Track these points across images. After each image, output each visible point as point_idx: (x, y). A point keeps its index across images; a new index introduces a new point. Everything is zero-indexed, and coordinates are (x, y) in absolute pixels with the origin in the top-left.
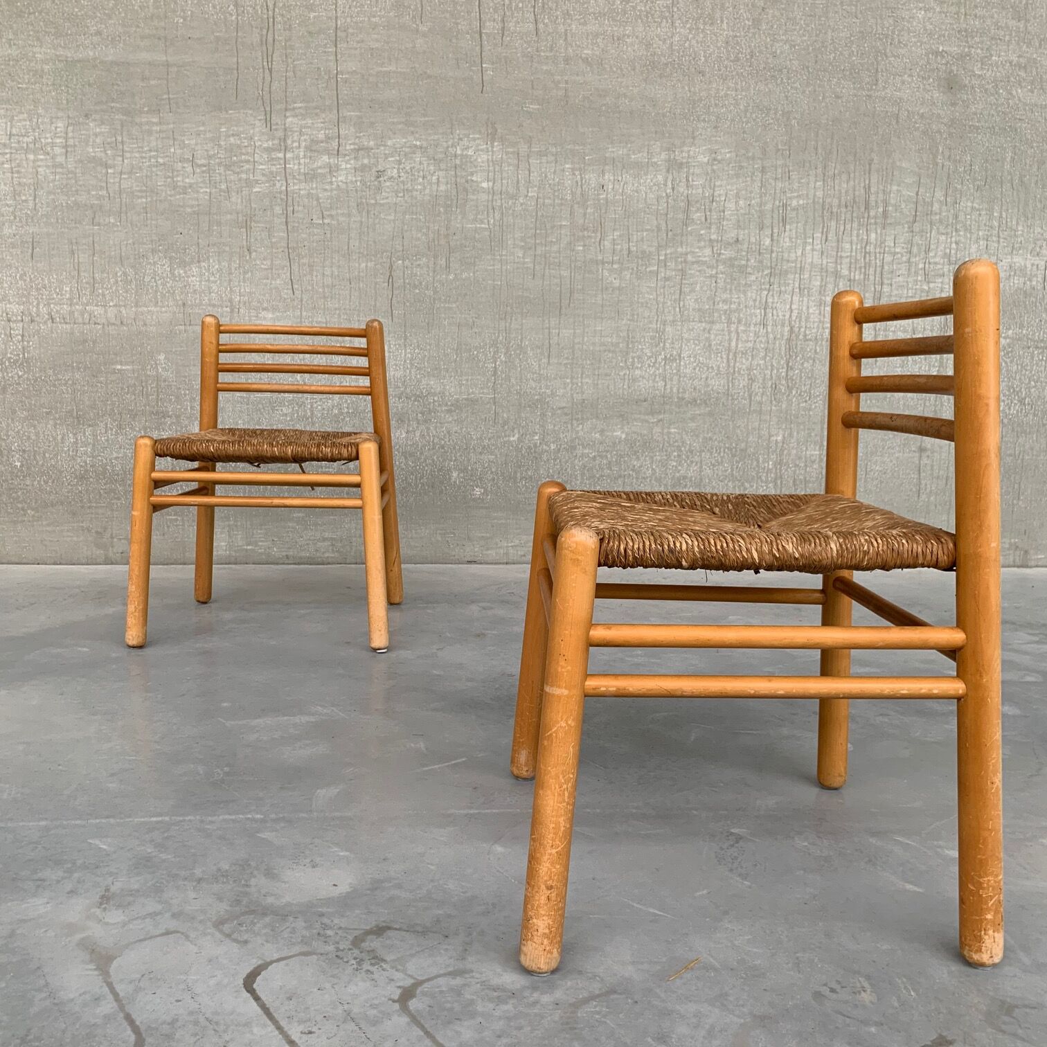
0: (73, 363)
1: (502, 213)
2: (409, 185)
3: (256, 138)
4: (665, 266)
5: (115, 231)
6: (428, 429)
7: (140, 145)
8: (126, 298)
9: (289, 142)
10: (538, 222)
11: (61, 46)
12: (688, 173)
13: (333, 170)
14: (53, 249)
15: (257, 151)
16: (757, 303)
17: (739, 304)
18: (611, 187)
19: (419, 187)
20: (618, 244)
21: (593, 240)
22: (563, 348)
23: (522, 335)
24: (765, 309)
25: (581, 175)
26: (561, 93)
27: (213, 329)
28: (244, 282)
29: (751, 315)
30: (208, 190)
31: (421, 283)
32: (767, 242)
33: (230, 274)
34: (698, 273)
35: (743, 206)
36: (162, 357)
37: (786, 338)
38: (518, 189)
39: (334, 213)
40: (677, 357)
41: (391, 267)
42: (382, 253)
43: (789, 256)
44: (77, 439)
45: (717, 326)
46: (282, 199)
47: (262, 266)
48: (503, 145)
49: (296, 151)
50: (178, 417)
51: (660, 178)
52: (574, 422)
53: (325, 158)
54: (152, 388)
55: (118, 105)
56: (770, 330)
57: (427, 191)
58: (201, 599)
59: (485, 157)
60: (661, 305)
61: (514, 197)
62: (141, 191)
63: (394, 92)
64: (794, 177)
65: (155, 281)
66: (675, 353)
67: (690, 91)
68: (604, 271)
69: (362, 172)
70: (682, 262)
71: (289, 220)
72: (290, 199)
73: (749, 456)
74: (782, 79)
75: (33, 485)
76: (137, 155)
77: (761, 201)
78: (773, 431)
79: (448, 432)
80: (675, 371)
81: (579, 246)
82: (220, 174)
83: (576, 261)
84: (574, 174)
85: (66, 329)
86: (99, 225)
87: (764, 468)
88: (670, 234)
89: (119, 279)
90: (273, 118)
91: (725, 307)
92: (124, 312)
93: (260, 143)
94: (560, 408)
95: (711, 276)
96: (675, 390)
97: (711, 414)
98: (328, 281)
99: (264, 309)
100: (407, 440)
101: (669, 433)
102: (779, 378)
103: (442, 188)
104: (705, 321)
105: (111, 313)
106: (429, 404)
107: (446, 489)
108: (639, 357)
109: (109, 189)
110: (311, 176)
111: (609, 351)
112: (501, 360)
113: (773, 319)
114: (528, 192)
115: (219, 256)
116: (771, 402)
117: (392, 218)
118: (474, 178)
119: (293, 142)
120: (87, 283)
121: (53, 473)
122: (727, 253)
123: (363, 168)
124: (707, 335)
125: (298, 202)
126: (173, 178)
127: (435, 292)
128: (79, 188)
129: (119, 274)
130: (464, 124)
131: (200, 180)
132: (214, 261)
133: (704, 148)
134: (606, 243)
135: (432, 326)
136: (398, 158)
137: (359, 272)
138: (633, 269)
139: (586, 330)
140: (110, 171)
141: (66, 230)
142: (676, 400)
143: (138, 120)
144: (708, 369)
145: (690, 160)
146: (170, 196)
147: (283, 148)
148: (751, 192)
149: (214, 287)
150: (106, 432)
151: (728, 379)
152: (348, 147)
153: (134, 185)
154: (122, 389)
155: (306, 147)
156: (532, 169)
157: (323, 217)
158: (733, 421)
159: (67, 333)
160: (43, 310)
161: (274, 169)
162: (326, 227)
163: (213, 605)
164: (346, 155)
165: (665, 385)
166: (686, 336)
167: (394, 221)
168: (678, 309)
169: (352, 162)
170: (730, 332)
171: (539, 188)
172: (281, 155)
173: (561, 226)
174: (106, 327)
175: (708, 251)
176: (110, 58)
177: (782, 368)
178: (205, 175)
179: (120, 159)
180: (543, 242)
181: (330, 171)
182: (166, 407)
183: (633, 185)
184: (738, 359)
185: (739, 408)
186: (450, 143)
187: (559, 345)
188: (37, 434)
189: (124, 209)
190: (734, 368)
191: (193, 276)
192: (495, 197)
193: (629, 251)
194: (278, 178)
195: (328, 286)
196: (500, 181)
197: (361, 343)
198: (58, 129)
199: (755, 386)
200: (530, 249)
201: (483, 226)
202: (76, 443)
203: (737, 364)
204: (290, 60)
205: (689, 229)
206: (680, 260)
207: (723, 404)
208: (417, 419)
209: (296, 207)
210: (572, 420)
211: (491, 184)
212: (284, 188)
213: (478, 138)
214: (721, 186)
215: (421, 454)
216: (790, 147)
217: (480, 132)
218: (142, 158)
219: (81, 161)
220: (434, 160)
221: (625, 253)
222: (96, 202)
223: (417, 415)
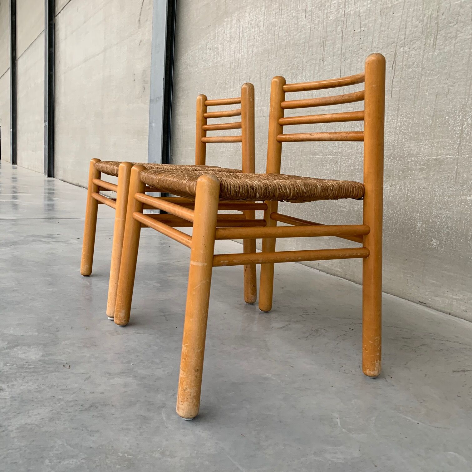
5: (275, 62)
6: (405, 184)
7: (287, 9)
30: (310, 26)
31: (414, 63)
41: (396, 54)
42: (391, 45)
47: (328, 70)
71: (343, 34)
72: (345, 19)
79: (419, 188)
82: (316, 14)
100: (390, 192)
106: (409, 162)
107: (412, 236)
112: (468, 123)
115: (310, 67)
117: (402, 13)
125: (350, 20)
127: (423, 69)
131: (308, 21)
135: (417, 98)
157: (361, 27)
161: (340, 1)
162: (362, 34)
179: (280, 20)
189: (278, 49)
194: (341, 7)
209: (348, 24)
212: (343, 13)
215: (398, 204)
219: (268, 27)
223: (399, 172)
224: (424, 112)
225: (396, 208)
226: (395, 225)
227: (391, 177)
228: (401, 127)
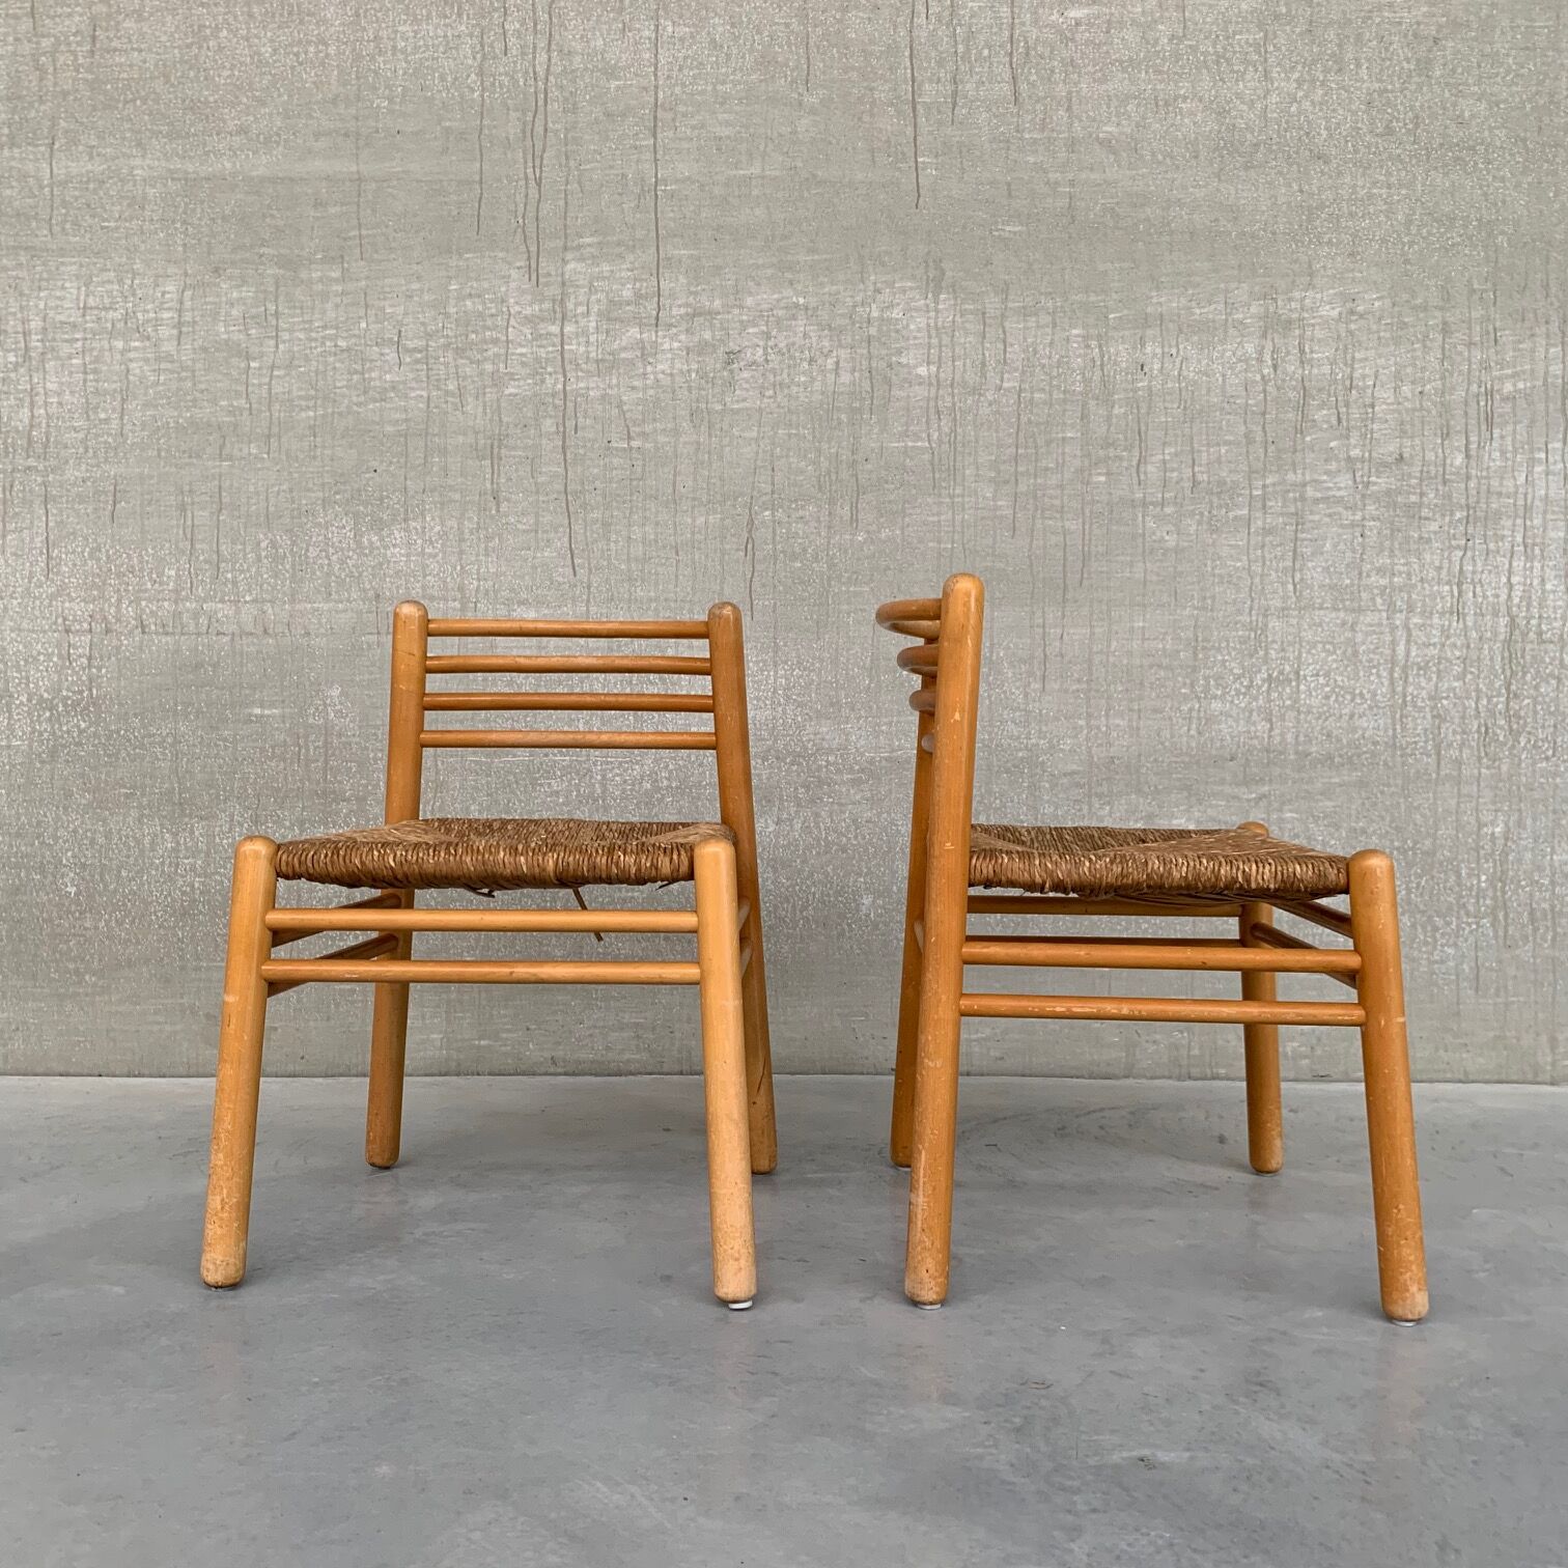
0: (176, 705)
1: (955, 420)
2: (785, 375)
3: (512, 300)
4: (1264, 506)
5: (259, 469)
6: (817, 815)
7: (307, 318)
8: (274, 588)
9: (570, 306)
10: (1021, 434)
11: (177, 155)
12: (1301, 337)
13: (646, 352)
14: (149, 504)
15: (512, 322)
16: (1444, 572)
17: (1409, 574)
18: (1157, 366)
19: (803, 379)
20: (1173, 470)
21: (1125, 464)
22: (1070, 662)
23: (992, 640)
24: (1459, 584)
25: (1100, 347)
26: (1063, 202)
27: (414, 627)
28: (487, 555)
29: (1433, 597)
30: (424, 394)
31: (805, 550)
32: (1459, 460)
33: (462, 540)
34: (1327, 520)
35: (1409, 395)
36: (335, 692)
37: (1502, 637)
38: (984, 375)
39: (648, 428)
40: (1292, 676)
41: (751, 522)
42: (735, 499)
43: (1501, 485)
44: (178, 843)
45: (1369, 618)
46: (555, 407)
47: (519, 526)
48: (956, 299)
49: (583, 322)
50: (361, 800)
51: (1250, 348)
52: (1095, 800)
53: (634, 332)
54: (315, 748)
55: (271, 251)
56: (1470, 624)
57: (817, 385)
58: (378, 1161)
59: (921, 321)
60: (1257, 580)
61: (976, 391)
62: (307, 398)
63: (757, 212)
64: (1504, 338)
65: (327, 557)
66: (1287, 668)
67: (1301, 191)
68: (1148, 519)
69: (699, 354)
70: (1295, 499)
71: (568, 443)
72: (570, 405)
73: (1441, 864)
74: (1476, 163)
75: (96, 928)
76: (302, 336)
77: (1443, 385)
78: (1486, 817)
79: (854, 821)
80: (1288, 702)
81: (1099, 474)
82: (446, 365)
83: (1094, 502)
84: (1088, 346)
85: (167, 643)
86: (230, 458)
87: (1471, 889)
88: (1272, 448)
89: (263, 554)
90: (541, 265)
91: (1383, 582)
92: (270, 611)
93: (517, 308)
94: (1065, 775)
95: (1353, 525)
96: (1290, 738)
97: (1362, 784)
98: (638, 550)
99: (521, 603)
100: (777, 837)
101: (1281, 820)
102: (1492, 713)
103: (845, 378)
104: (1346, 609)
105: (248, 614)
106: (819, 768)
107: (851, 930)
108: (1219, 677)
109: (252, 396)
110: (606, 365)
111: (1160, 666)
113: (1475, 604)
114: (1002, 381)
115: (442, 509)
116: (1479, 759)
117: (755, 434)
118: (904, 360)
119: (577, 305)
120: (206, 561)
121: (134, 905)
122: (1381, 482)
123: (703, 348)
124: (1349, 634)
125: (586, 411)
126: (363, 374)
127: (831, 566)
128: (198, 395)
129: (263, 545)
130: (883, 264)
131: (411, 376)
132: (433, 519)
133: (1331, 291)
134: (1150, 468)
135: (826, 626)
136: (764, 328)
137: (693, 533)
138: (1201, 514)
139: (1115, 628)
140: (253, 364)
141: (173, 470)
142: (1292, 757)
143: (304, 275)
144: (1352, 700)
145: (1306, 315)
146: (359, 404)
147: (559, 315)
148: (1423, 369)
149: (434, 566)
150: (230, 829)
151: (1393, 718)
152: (675, 311)
153: (295, 386)
154: (263, 750)
155: (600, 314)
156: (1010, 340)
157: (630, 438)
158: (1406, 798)
159: (167, 651)
160: (129, 611)
161: (542, 353)
162: (635, 455)
163: (401, 1173)
164: (671, 325)
165: (1271, 729)
166: (1308, 635)
167: (757, 440)
168: (1291, 587)
169: (682, 337)
170: (1393, 629)
171: (1023, 372)
172: (555, 329)
173: (1064, 439)
174: (237, 638)
175: (1345, 480)
176: (261, 171)
177: (1499, 695)
178: (418, 367)
179: (272, 342)
180: (1032, 471)
181: (643, 355)
182: (340, 782)
183: (1199, 361)
184: (1411, 679)
185: (1418, 772)
186: (859, 299)
187: (1062, 656)
188: (108, 835)
189: (275, 430)
190: (1405, 696)
191: (394, 546)
192: (941, 392)
193: (1195, 483)
194: (549, 369)
195: (636, 560)
196: (950, 363)
197: (699, 649)
198: (167, 296)
199: (1447, 730)
200: (1007, 482)
201: (919, 444)
202: (175, 850)
203: (1410, 689)
204: (572, 163)
205: (1308, 439)
206: (1291, 495)
207: (1386, 764)
208: (796, 797)
209: (581, 420)
210: (1090, 797)
211: (933, 369)
212: (560, 386)
213: (911, 288)
214: (1366, 359)
215: (805, 862)
216: (1494, 285)
217: (913, 277)
218: (311, 340)
219: (205, 350)
220: (830, 329)
221: (1187, 485)
222: (228, 419)
223: (796, 789)
224: (848, 660)
225: (800, 872)
226: (801, 912)
227: (777, 803)
228: (787, 688)
